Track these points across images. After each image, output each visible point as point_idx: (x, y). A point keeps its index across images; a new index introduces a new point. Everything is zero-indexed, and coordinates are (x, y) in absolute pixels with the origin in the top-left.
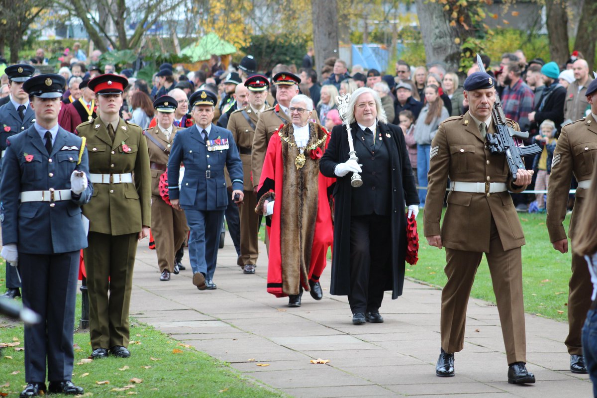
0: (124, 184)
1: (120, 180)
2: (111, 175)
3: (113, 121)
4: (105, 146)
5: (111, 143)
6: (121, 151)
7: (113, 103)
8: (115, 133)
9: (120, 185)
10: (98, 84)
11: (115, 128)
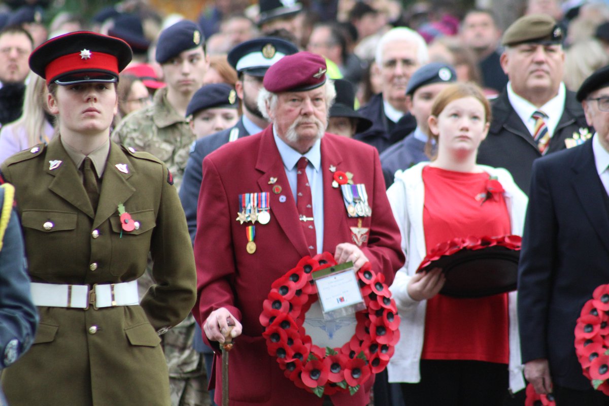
0: (123, 309)
1: (113, 299)
2: (91, 288)
3: (93, 152)
4: (74, 217)
5: (89, 209)
6: (115, 230)
7: (95, 106)
8: (100, 181)
9: (114, 310)
10: (56, 58)
11: (99, 170)
